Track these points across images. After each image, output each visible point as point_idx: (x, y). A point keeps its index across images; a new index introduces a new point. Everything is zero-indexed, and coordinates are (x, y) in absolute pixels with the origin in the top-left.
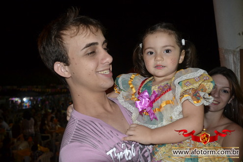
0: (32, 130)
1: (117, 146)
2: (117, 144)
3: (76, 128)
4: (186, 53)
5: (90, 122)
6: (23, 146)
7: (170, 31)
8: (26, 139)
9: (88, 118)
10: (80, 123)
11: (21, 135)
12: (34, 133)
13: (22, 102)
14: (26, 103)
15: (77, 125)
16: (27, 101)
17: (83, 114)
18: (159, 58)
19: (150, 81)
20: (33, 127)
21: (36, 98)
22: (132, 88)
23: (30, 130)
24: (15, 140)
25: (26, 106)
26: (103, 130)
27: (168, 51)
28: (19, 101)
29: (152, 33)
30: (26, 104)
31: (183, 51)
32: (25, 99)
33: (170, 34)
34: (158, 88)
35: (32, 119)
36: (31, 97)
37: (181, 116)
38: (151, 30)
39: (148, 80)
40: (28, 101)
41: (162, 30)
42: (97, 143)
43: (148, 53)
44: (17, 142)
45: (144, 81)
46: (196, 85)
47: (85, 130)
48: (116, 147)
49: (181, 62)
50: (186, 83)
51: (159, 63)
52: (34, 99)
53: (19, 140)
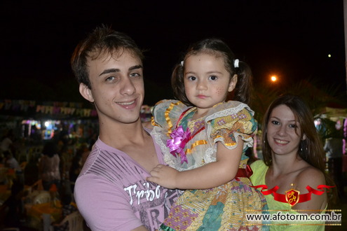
0: (55, 173)
1: (139, 183)
2: (140, 181)
3: (96, 159)
4: (240, 78)
5: (113, 155)
6: (41, 198)
7: (217, 52)
8: (46, 187)
9: (111, 149)
10: (102, 155)
11: (39, 182)
12: (59, 178)
13: (43, 128)
14: (50, 130)
15: (98, 156)
16: (51, 128)
17: (107, 144)
18: (201, 87)
19: (192, 112)
20: (57, 169)
21: (66, 123)
22: (168, 121)
23: (53, 174)
24: (30, 189)
25: (49, 136)
26: (126, 164)
27: (213, 78)
28: (39, 126)
29: (195, 54)
30: (49, 133)
31: (235, 76)
32: (48, 124)
33: (217, 57)
34: (195, 124)
35: (57, 157)
36: (57, 120)
37: (214, 160)
38: (194, 49)
39: (189, 111)
40: (53, 127)
41: (208, 50)
42: (115, 177)
43: (189, 77)
44: (32, 191)
45: (185, 112)
46: (229, 125)
47: (106, 162)
48: (137, 184)
49: (231, 89)
50: (220, 121)
51: (201, 93)
52: (61, 123)
53: (35, 188)
